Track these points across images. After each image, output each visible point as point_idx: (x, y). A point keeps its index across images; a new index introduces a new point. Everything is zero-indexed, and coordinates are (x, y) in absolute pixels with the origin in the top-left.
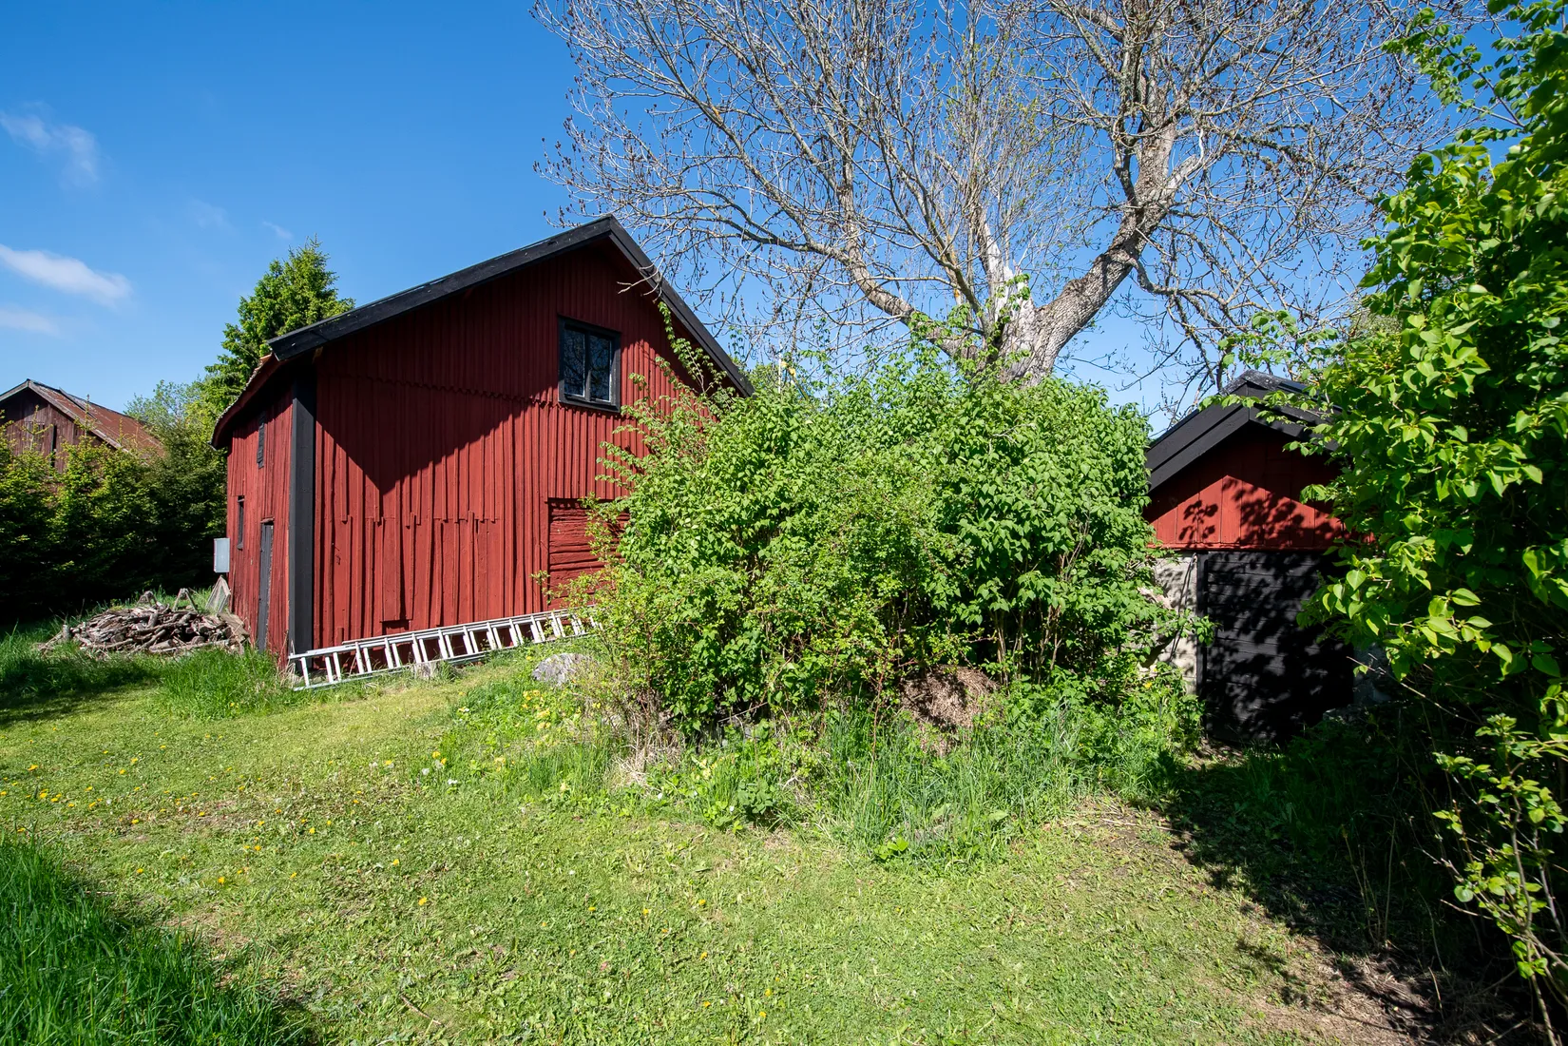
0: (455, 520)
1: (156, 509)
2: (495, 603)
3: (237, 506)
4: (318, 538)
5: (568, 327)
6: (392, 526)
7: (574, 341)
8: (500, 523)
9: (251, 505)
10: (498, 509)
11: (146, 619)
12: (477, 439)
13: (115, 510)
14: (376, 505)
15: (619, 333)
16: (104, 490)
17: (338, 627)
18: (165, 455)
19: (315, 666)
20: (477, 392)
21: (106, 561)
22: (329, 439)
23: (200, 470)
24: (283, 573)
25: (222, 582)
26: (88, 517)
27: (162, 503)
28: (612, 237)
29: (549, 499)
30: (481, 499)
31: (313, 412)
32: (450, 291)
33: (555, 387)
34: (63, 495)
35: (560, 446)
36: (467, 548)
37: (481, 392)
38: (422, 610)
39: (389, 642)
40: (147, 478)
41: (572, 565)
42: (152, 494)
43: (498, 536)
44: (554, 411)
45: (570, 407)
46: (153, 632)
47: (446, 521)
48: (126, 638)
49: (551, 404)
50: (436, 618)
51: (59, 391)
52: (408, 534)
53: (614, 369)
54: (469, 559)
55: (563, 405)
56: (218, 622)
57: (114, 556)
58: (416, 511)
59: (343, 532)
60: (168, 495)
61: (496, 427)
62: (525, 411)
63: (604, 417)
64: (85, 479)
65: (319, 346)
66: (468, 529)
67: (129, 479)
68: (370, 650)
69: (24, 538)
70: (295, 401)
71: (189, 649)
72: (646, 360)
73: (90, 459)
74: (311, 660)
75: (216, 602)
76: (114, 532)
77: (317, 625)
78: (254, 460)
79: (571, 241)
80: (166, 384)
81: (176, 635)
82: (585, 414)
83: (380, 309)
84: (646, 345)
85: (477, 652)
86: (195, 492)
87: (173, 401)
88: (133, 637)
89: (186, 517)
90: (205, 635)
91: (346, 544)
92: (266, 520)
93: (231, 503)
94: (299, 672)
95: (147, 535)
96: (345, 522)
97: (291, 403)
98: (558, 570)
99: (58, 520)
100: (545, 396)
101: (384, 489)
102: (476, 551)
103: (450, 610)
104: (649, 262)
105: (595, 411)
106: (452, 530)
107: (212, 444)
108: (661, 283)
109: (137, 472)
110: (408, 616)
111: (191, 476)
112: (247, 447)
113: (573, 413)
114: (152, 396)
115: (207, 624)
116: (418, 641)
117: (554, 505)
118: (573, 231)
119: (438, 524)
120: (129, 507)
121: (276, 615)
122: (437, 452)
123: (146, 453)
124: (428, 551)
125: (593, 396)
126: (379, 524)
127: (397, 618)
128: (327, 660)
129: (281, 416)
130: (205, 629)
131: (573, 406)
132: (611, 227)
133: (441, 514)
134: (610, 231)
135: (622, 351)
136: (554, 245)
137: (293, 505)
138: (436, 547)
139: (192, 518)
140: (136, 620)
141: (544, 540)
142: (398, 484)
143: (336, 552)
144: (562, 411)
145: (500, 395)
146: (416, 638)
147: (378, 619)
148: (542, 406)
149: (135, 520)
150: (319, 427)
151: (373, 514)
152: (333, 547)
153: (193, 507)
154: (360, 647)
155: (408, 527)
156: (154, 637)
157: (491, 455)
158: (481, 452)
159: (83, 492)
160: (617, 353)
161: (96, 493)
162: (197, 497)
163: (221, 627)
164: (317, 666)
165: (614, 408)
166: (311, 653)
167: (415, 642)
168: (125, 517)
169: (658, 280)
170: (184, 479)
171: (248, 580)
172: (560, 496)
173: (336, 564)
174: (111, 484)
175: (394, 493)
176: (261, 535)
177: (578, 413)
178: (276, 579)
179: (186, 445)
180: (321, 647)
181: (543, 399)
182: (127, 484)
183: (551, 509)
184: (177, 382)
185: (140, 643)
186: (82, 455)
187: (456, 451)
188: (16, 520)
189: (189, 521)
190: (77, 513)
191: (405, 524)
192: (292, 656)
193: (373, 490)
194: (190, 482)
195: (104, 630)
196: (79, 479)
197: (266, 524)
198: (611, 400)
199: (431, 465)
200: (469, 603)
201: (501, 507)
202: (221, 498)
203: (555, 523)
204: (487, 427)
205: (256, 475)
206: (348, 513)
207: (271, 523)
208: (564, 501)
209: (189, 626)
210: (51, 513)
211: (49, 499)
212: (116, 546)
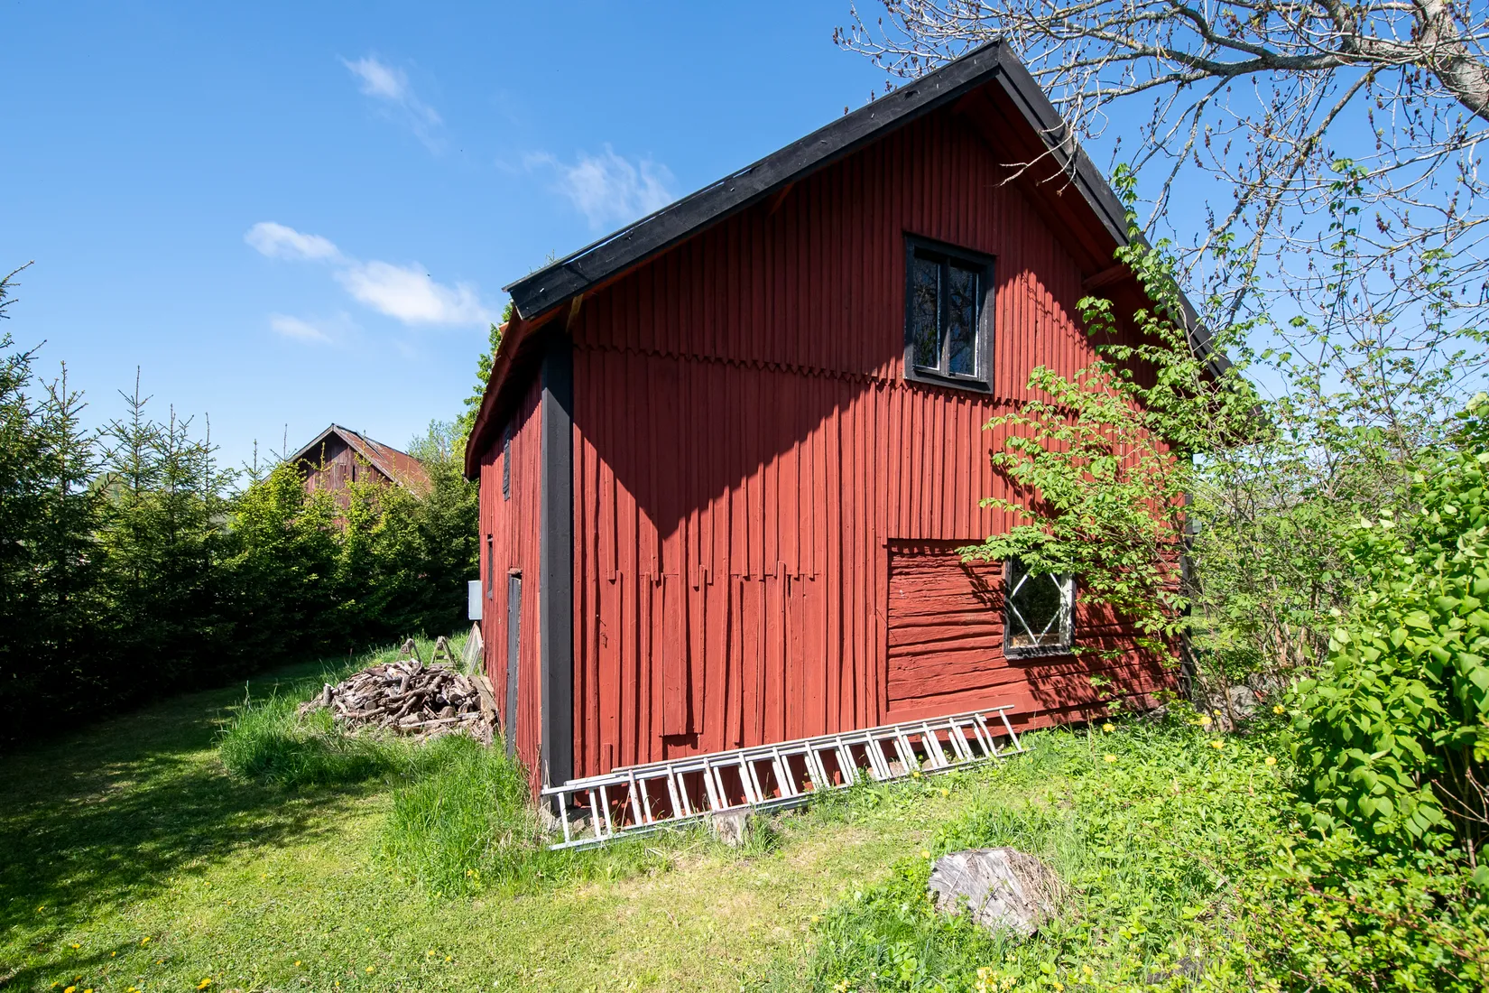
0: (760, 576)
1: (426, 545)
2: (815, 710)
3: (487, 546)
4: (578, 607)
5: (920, 254)
6: (675, 587)
7: (927, 275)
8: (821, 580)
9: (498, 548)
10: (818, 560)
11: (398, 682)
12: (789, 447)
13: (391, 546)
14: (654, 553)
15: (993, 258)
16: (381, 527)
17: (605, 744)
18: (432, 490)
19: (576, 803)
20: (789, 366)
21: (383, 599)
22: (591, 451)
23: (460, 505)
24: (533, 655)
25: (476, 629)
26: (368, 554)
27: (431, 539)
28: (1000, 77)
29: (890, 540)
30: (795, 544)
31: (569, 409)
32: (761, 187)
33: (899, 358)
34: (348, 531)
35: (906, 453)
36: (775, 621)
37: (795, 368)
38: (714, 719)
39: (672, 770)
40: (418, 514)
41: (919, 648)
42: (421, 529)
43: (818, 599)
44: (897, 395)
45: (920, 386)
46: (404, 699)
47: (747, 578)
48: (378, 707)
49: (893, 383)
50: (734, 736)
51: (356, 434)
52: (696, 599)
53: (984, 322)
54: (779, 638)
55: (910, 383)
56: (469, 689)
57: (390, 594)
58: (706, 565)
59: (611, 595)
60: (434, 532)
61: (816, 427)
62: (857, 398)
63: (968, 402)
64: (365, 516)
65: (576, 293)
66: (777, 589)
67: (403, 515)
68: (648, 782)
69: (314, 576)
70: (545, 393)
71: (437, 727)
72: (1032, 303)
73: (368, 495)
74: (571, 795)
75: (471, 653)
76: (390, 569)
77: (577, 741)
78: (501, 491)
79: (940, 88)
80: (437, 423)
81: (426, 703)
82: (941, 398)
83: (662, 224)
84: (1033, 277)
85: (796, 794)
86: (456, 527)
87: (442, 440)
88: (385, 705)
89: (450, 553)
90: (455, 703)
91: (615, 613)
92: (513, 571)
93: (484, 541)
94: (557, 813)
95: (418, 572)
96: (613, 582)
97: (539, 398)
98: (900, 655)
99: (344, 557)
100: (886, 373)
101: (665, 532)
102: (788, 626)
103: (752, 719)
104: (1056, 118)
105: (957, 392)
106: (754, 590)
107: (465, 475)
108: (1075, 155)
109: (409, 507)
110: (697, 729)
111: (453, 511)
112: (494, 473)
113: (925, 396)
114: (425, 435)
115: (459, 692)
116: (712, 769)
117: (894, 549)
118: (942, 70)
119: (736, 582)
120: (403, 543)
121: (526, 713)
122: (733, 472)
123: (416, 488)
124: (724, 626)
125: (952, 370)
126: (658, 583)
127: (682, 731)
128: (592, 796)
129: (527, 425)
130: (456, 697)
131: (924, 385)
132: (1000, 59)
133: (740, 568)
134: (999, 67)
135: (997, 292)
136: (915, 98)
137: (545, 555)
138: (734, 615)
139: (455, 553)
140: (389, 684)
141: (882, 608)
142: (682, 523)
143: (602, 629)
144: (908, 395)
145: (822, 371)
146: (707, 763)
147: (657, 731)
148: (880, 388)
149: (407, 557)
150: (577, 432)
151: (649, 569)
152: (598, 621)
153: (455, 541)
154: (633, 776)
155: (697, 589)
156: (405, 706)
157: (809, 471)
158: (795, 467)
159: (364, 529)
160: (989, 295)
161: (375, 530)
162: (458, 531)
163: (470, 695)
164: (578, 805)
165: (983, 386)
166: (571, 785)
167: (708, 771)
168: (399, 553)
169: (1070, 151)
170: (447, 514)
171: (497, 640)
172: (904, 536)
173: (602, 646)
174: (388, 521)
175: (677, 537)
176: (509, 588)
177: (931, 396)
178: (525, 658)
179: (449, 479)
180: (583, 775)
181: (882, 376)
182: (401, 520)
183: (891, 555)
184: (445, 421)
185: (393, 712)
186: (362, 492)
187: (761, 468)
188: (310, 558)
189: (453, 557)
190: (361, 550)
191: (692, 584)
192: (547, 790)
193: (650, 530)
194: (452, 518)
195: (359, 694)
196: (360, 515)
197: (513, 576)
198: (978, 373)
199: (727, 491)
200: (778, 708)
201: (823, 554)
202: (476, 534)
203: (895, 579)
204: (802, 428)
205: (502, 507)
206: (617, 568)
207: (518, 576)
208: (909, 542)
209: (440, 692)
210: (338, 550)
211: (336, 536)
212: (392, 583)
